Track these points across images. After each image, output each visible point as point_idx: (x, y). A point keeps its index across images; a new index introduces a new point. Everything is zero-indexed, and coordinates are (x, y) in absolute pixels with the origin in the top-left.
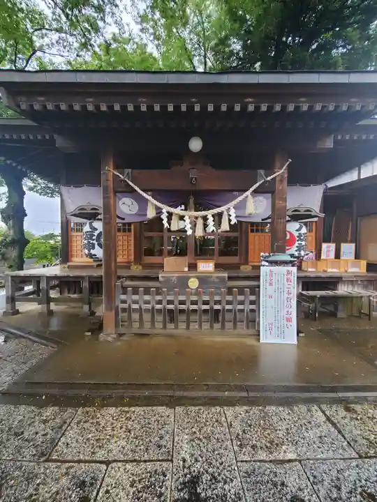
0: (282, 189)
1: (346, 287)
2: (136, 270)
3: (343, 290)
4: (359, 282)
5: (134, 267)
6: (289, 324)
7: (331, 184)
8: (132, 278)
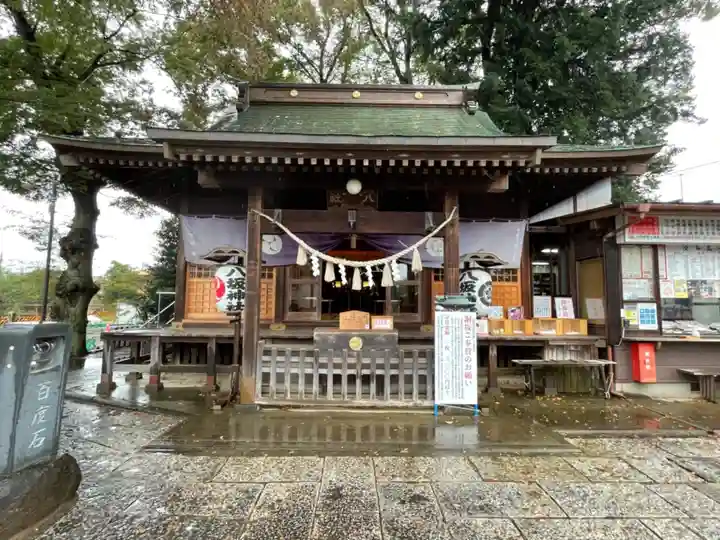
0: (453, 235)
1: (555, 353)
2: (279, 330)
3: (551, 357)
4: (572, 348)
5: (274, 327)
6: (468, 380)
7: (536, 219)
8: (275, 340)
